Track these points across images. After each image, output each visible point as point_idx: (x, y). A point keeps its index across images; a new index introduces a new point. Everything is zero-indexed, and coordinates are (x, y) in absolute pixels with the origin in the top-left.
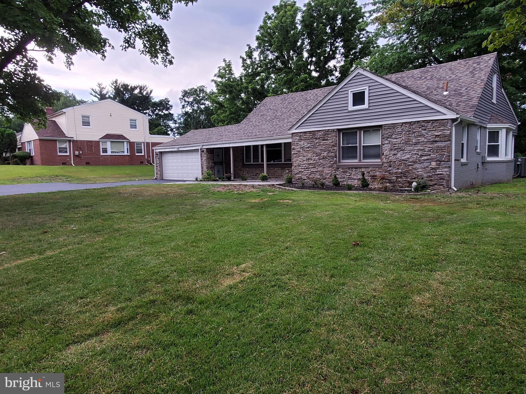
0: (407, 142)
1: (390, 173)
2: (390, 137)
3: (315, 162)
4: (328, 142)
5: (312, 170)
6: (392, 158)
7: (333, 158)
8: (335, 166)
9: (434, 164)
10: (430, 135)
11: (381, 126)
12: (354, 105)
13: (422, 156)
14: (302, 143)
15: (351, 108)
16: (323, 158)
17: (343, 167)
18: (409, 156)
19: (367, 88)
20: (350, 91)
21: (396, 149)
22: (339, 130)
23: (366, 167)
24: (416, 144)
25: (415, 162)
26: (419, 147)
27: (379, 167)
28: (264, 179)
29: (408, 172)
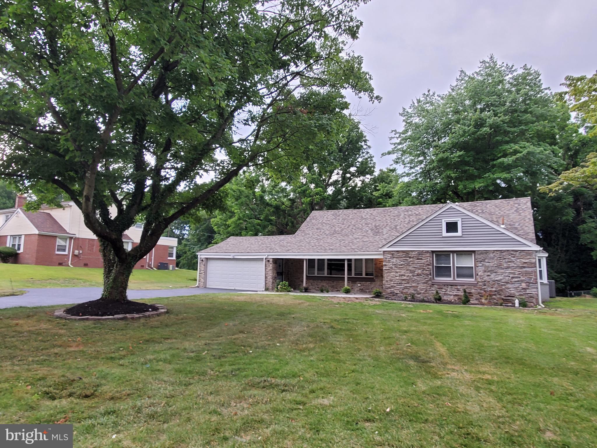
0: (499, 266)
1: (485, 291)
2: (484, 260)
3: (408, 278)
4: (423, 261)
5: (406, 285)
6: (486, 278)
7: (427, 275)
8: (430, 282)
9: (524, 285)
10: (519, 262)
11: (474, 252)
12: (447, 232)
13: (513, 278)
14: (394, 260)
15: (445, 234)
16: (418, 275)
17: (439, 284)
18: (501, 278)
19: (460, 219)
20: (443, 220)
21: (489, 271)
22: (433, 252)
23: (462, 285)
24: (508, 268)
25: (507, 283)
26: (509, 271)
27: (475, 285)
28: (347, 292)
29: (501, 290)
